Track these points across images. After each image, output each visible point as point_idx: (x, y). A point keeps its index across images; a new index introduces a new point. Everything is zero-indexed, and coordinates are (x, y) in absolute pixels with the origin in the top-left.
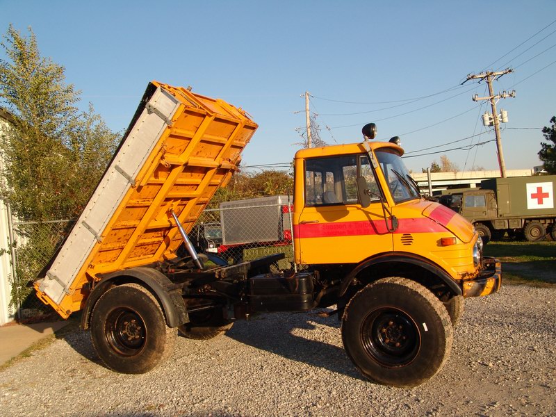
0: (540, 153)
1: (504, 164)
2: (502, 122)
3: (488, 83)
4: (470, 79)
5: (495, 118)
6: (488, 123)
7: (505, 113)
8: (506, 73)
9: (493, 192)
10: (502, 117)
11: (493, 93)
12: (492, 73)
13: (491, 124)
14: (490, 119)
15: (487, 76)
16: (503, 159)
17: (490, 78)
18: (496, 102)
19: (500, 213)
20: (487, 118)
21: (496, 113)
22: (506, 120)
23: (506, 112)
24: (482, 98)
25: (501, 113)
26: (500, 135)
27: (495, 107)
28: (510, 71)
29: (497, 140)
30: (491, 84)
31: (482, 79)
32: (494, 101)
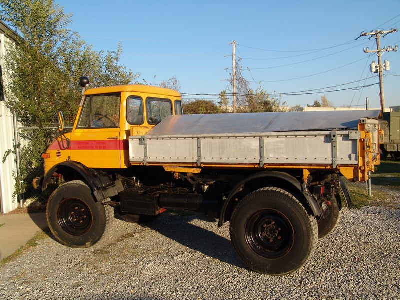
1: (384, 103)
2: (385, 70)
3: (377, 39)
4: (363, 35)
5: (380, 67)
6: (374, 70)
7: (388, 64)
8: (391, 32)
10: (385, 66)
11: (380, 47)
12: (381, 32)
13: (377, 71)
14: (376, 67)
15: (377, 34)
16: (384, 98)
17: (379, 35)
18: (382, 54)
20: (374, 66)
21: (381, 63)
22: (389, 68)
23: (389, 63)
24: (371, 51)
25: (385, 63)
26: (383, 80)
27: (381, 58)
28: (395, 31)
29: (380, 84)
30: (379, 40)
31: (373, 36)
32: (380, 53)
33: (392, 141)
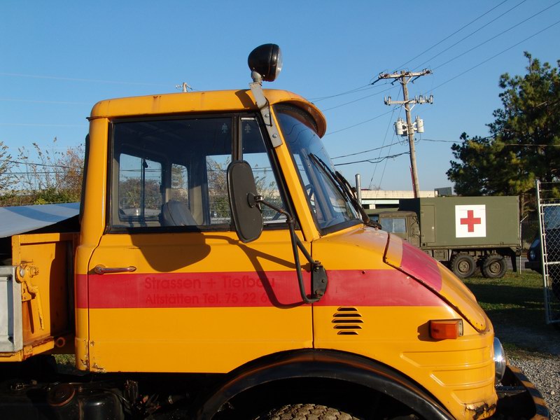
0: (449, 173)
1: (417, 182)
2: (417, 131)
3: (403, 84)
4: (382, 78)
5: (410, 126)
6: (401, 132)
7: (421, 123)
8: (423, 75)
9: (415, 214)
10: (417, 126)
11: (408, 96)
12: (407, 73)
13: (405, 134)
14: (404, 127)
15: (402, 77)
16: (417, 176)
17: (405, 79)
18: (411, 108)
19: (423, 241)
20: (400, 126)
21: (411, 121)
22: (422, 130)
23: (422, 120)
24: (394, 102)
25: (416, 121)
26: (414, 147)
27: (410, 114)
28: (428, 72)
29: (411, 153)
30: (406, 86)
31: (396, 79)
32: (408, 106)
33: (424, 245)
